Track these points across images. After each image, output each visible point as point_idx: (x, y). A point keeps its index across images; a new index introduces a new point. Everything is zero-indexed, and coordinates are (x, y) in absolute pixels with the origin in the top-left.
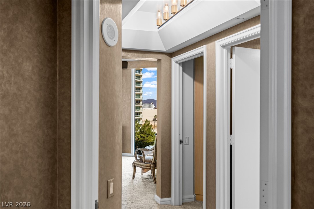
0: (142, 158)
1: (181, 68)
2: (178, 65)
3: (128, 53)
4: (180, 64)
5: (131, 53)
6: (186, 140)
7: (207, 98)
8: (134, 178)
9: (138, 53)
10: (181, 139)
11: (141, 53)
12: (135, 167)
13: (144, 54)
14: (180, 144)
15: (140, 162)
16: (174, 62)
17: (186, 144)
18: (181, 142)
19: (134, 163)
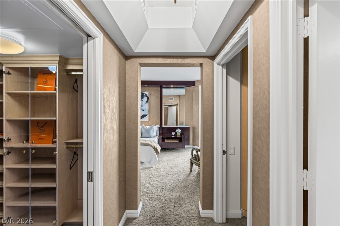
0: (196, 157)
1: (225, 71)
2: (220, 67)
3: (167, 59)
4: (223, 66)
5: (170, 59)
6: (232, 149)
7: (254, 100)
8: (191, 172)
9: (177, 58)
10: (225, 149)
11: (180, 58)
12: (192, 164)
13: (184, 58)
14: (224, 155)
15: (195, 160)
16: (216, 64)
17: (231, 154)
18: (224, 152)
19: (191, 160)
